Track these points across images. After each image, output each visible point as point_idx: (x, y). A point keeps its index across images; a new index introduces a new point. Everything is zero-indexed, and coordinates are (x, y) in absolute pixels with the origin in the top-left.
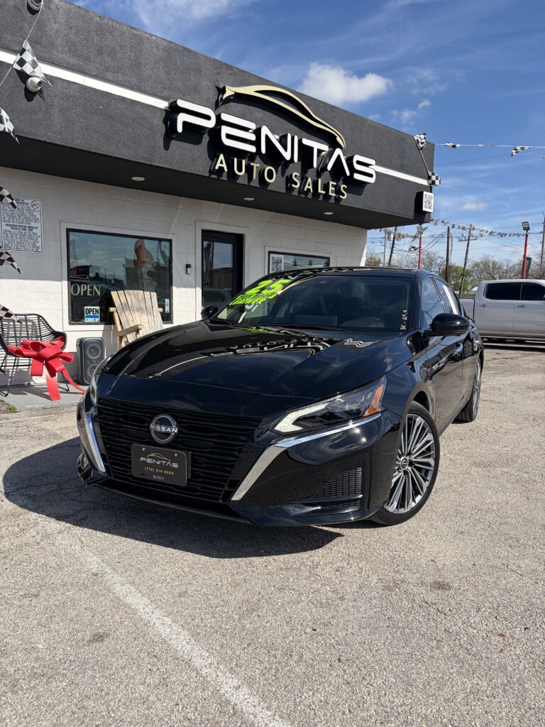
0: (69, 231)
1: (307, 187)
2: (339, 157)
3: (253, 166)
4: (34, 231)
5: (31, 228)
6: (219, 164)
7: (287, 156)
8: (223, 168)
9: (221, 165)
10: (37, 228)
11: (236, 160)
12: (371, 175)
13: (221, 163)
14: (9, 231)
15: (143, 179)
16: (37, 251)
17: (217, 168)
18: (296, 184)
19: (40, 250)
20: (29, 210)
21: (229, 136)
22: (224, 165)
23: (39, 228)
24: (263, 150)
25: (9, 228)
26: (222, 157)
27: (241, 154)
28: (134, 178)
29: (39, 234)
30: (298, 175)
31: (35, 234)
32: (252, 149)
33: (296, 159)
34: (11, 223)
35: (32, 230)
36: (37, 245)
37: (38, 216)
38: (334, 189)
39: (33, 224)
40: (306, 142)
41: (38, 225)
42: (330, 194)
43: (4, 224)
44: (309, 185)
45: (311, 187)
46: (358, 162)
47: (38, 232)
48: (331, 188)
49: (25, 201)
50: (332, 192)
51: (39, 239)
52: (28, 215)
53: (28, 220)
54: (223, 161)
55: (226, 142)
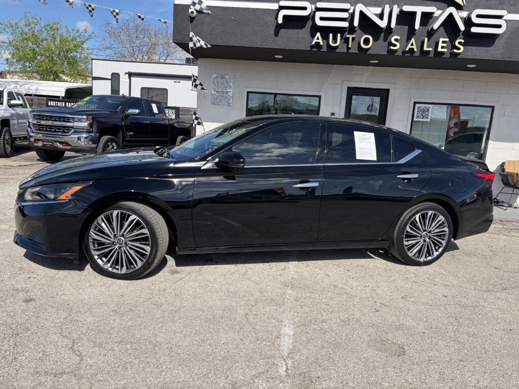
0: (248, 93)
1: (409, 46)
2: (451, 15)
3: (349, 38)
4: (229, 93)
5: (227, 92)
6: (315, 41)
7: (383, 24)
8: (319, 43)
9: (318, 41)
10: (230, 92)
11: (331, 35)
12: (499, 26)
13: (318, 39)
14: (215, 94)
15: (282, 57)
16: (229, 105)
17: (313, 43)
18: (395, 46)
19: (231, 105)
20: (227, 82)
21: (322, 19)
22: (320, 41)
23: (231, 92)
24: (356, 23)
25: (215, 93)
26: (318, 34)
27: (335, 30)
28: (276, 56)
29: (231, 95)
30: (398, 38)
31: (229, 95)
32: (345, 24)
33: (393, 25)
34: (217, 90)
35: (227, 93)
36: (230, 102)
37: (232, 85)
38: (445, 45)
39: (228, 90)
40: (406, 8)
41: (231, 90)
42: (440, 49)
43: (213, 90)
44: (412, 45)
45: (414, 47)
46: (478, 16)
47: (231, 94)
48: (440, 44)
49: (225, 77)
50: (442, 47)
51: (231, 99)
52: (226, 85)
53: (226, 87)
54: (320, 38)
55: (320, 23)
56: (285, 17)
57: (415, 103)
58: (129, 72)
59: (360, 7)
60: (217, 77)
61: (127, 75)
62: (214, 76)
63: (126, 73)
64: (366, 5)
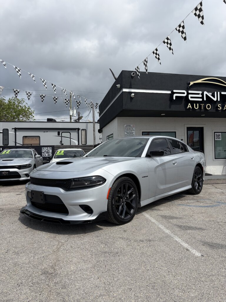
0: (143, 132)
1: (225, 108)
3: (201, 105)
4: (133, 133)
6: (188, 107)
7: (215, 99)
8: (190, 108)
11: (195, 104)
13: (189, 106)
14: (127, 134)
15: (165, 114)
17: (188, 108)
18: (220, 108)
21: (191, 97)
22: (191, 107)
23: (135, 133)
24: (205, 99)
26: (189, 104)
27: (196, 102)
28: (162, 115)
30: (220, 105)
32: (201, 100)
33: (219, 100)
37: (134, 129)
39: (133, 132)
40: (223, 93)
43: (125, 132)
49: (131, 125)
52: (132, 129)
53: (132, 131)
54: (190, 105)
55: (191, 99)
56: (176, 97)
57: (215, 132)
58: (15, 128)
59: (205, 93)
60: (127, 126)
61: (14, 130)
62: (125, 125)
63: (13, 129)
64: (208, 92)
